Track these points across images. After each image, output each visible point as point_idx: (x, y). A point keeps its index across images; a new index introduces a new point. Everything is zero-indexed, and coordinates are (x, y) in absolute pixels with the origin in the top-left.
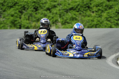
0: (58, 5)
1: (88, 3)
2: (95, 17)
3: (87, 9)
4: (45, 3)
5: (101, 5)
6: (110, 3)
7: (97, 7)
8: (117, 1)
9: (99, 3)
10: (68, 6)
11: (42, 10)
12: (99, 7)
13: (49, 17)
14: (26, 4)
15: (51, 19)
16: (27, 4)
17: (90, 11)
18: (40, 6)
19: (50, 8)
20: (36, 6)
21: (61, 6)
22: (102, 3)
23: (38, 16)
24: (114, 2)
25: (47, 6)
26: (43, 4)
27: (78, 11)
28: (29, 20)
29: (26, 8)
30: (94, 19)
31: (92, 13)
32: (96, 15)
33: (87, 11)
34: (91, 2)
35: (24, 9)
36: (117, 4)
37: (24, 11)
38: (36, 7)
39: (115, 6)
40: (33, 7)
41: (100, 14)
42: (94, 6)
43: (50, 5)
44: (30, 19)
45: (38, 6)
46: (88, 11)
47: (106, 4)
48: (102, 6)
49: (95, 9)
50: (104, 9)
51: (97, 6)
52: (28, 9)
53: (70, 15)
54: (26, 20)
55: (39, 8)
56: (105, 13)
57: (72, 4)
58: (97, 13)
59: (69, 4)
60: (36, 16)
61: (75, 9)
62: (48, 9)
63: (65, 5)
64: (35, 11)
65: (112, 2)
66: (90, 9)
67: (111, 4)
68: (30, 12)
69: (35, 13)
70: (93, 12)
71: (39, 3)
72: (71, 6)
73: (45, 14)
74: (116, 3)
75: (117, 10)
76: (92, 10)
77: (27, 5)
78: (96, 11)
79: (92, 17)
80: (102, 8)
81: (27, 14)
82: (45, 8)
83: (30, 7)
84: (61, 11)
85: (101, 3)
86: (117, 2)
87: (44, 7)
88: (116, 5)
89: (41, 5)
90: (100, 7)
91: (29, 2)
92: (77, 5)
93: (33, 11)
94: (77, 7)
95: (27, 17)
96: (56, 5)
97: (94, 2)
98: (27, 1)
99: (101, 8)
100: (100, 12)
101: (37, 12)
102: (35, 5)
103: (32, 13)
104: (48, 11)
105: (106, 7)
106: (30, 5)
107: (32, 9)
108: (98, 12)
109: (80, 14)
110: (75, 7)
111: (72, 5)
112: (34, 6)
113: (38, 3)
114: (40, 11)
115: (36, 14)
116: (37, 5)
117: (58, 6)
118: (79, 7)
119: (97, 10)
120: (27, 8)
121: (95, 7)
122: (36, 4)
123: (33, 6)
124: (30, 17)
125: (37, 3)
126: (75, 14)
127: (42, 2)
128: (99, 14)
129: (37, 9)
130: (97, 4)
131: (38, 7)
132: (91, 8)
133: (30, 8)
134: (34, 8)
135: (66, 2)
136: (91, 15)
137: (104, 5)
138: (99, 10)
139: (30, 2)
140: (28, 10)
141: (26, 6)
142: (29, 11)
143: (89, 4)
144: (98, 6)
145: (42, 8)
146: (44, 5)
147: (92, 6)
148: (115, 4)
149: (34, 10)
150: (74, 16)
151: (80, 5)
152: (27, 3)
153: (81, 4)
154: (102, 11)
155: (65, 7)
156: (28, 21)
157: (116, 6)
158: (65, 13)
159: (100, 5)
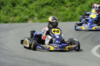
2: (69, 11)
3: (62, 4)
10: (43, 1)
12: (72, 2)
13: (26, 12)
15: (28, 14)
17: (64, 5)
18: (18, 2)
19: (27, 3)
21: (37, 2)
23: (16, 11)
25: (24, 2)
27: (53, 6)
30: (68, 13)
31: (66, 8)
32: (70, 9)
33: (61, 6)
35: (3, 5)
37: (2, 7)
41: (74, 9)
49: (69, 4)
52: (6, 5)
53: (45, 10)
55: (17, 4)
56: (78, 7)
61: (50, 4)
62: (25, 5)
68: (8, 8)
69: (13, 8)
72: (46, 2)
73: (22, 9)
77: (6, 1)
79: (66, 11)
80: (76, 3)
81: (6, 9)
82: (22, 4)
83: (8, 3)
84: (37, 6)
90: (74, 2)
94: (52, 3)
95: (6, 13)
96: (32, 1)
100: (74, 6)
101: (15, 7)
103: (10, 8)
104: (25, 7)
105: (79, 2)
106: (8, 1)
107: (10, 5)
108: (72, 7)
109: (55, 9)
110: (50, 2)
112: (12, 2)
114: (18, 6)
116: (14, 1)
117: (34, 2)
118: (54, 2)
121: (69, 2)
124: (8, 13)
126: (50, 9)
128: (72, 9)
131: (15, 3)
132: (65, 3)
134: (12, 4)
138: (73, 4)
141: (4, 2)
145: (19, 4)
146: (21, 1)
147: (66, 1)
149: (12, 6)
150: (49, 11)
154: (76, 6)
155: (41, 3)
156: (6, 16)
158: (41, 8)
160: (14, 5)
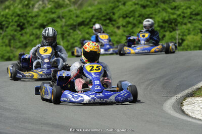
0: (59, 17)
1: (109, 12)
2: (123, 35)
3: (108, 23)
4: (36, 16)
5: (132, 14)
6: (147, 11)
7: (124, 18)
8: (159, 7)
9: (128, 12)
10: (75, 18)
11: (31, 28)
12: (128, 19)
14: (4, 19)
16: (7, 19)
17: (113, 25)
18: (28, 22)
19: (45, 24)
20: (21, 22)
21: (64, 20)
22: (133, 11)
23: (26, 38)
24: (153, 9)
25: (40, 20)
26: (32, 17)
28: (10, 46)
29: (4, 25)
30: (120, 39)
31: (116, 30)
32: (124, 31)
33: (108, 26)
34: (114, 11)
35: (1, 28)
36: (159, 11)
38: (21, 24)
39: (156, 15)
40: (16, 24)
41: (131, 31)
42: (119, 17)
43: (44, 18)
44: (12, 45)
45: (25, 22)
46: (110, 25)
47: (140, 13)
48: (132, 16)
49: (121, 22)
50: (137, 20)
51: (125, 16)
52: (7, 27)
53: (78, 34)
54: (6, 46)
55: (26, 25)
56: (138, 27)
57: (82, 15)
58: (125, 29)
59: (77, 16)
60: (22, 38)
61: (88, 24)
62: (42, 26)
63: (70, 18)
64: (20, 31)
65: (151, 9)
66: (114, 23)
67: (149, 13)
68: (12, 33)
69: (20, 33)
70: (118, 28)
71: (26, 16)
72: (80, 20)
73: (37, 34)
74: (157, 10)
75: (159, 22)
76: (117, 23)
77: (7, 21)
78: (124, 26)
79: (116, 36)
80: (134, 19)
81: (7, 36)
82: (36, 25)
83: (12, 24)
84: (64, 29)
85: (131, 12)
86: (159, 9)
87: (35, 22)
88: (157, 13)
89: (30, 19)
90: (130, 18)
91: (8, 16)
92: (91, 17)
93: (16, 31)
94: (90, 21)
95: (7, 42)
96: (55, 19)
97: (119, 10)
98: (6, 15)
99: (131, 20)
100: (130, 26)
101: (23, 31)
102: (19, 19)
103: (15, 33)
105: (140, 18)
106: (10, 20)
107: (15, 27)
108: (127, 27)
110: (88, 20)
111: (82, 18)
112: (18, 23)
113: (24, 17)
114: (29, 30)
115: (22, 35)
116: (22, 20)
117: (58, 20)
118: (94, 20)
119: (124, 24)
120: (6, 25)
121: (121, 19)
122: (21, 18)
123: (16, 22)
124: (12, 41)
125: (22, 16)
126: (87, 33)
127: (30, 14)
128: (128, 31)
129: (24, 27)
130: (125, 13)
131: (24, 24)
132: (115, 21)
133: (12, 26)
134: (18, 26)
135: (71, 13)
136: (115, 32)
137: (137, 14)
138: (129, 23)
139: (12, 16)
140: (7, 30)
141: (4, 23)
142: (10, 31)
143: (111, 14)
144: (127, 17)
145: (31, 25)
146: (35, 19)
147: (115, 17)
148: (155, 12)
149: (19, 29)
151: (95, 17)
152: (6, 17)
153: (97, 14)
154: (134, 25)
155: (71, 22)
156: (8, 48)
157: (158, 16)
158: (71, 31)
159: (130, 16)
160: (21, 27)
